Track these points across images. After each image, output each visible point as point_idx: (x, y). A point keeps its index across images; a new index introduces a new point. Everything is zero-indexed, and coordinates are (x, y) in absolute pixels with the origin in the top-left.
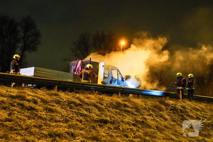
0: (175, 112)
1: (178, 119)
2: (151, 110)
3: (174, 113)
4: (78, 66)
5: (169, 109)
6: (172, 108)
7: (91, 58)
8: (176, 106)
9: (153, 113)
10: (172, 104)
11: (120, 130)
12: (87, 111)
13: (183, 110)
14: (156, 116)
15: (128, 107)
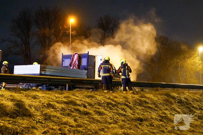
0: (182, 104)
1: (187, 110)
2: (165, 105)
3: (182, 106)
4: (74, 60)
5: (177, 102)
6: (179, 101)
7: (88, 52)
8: (181, 98)
9: (167, 107)
10: (177, 97)
11: (155, 127)
12: (122, 110)
13: (188, 102)
14: (170, 110)
15: (148, 103)
